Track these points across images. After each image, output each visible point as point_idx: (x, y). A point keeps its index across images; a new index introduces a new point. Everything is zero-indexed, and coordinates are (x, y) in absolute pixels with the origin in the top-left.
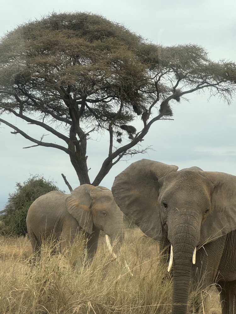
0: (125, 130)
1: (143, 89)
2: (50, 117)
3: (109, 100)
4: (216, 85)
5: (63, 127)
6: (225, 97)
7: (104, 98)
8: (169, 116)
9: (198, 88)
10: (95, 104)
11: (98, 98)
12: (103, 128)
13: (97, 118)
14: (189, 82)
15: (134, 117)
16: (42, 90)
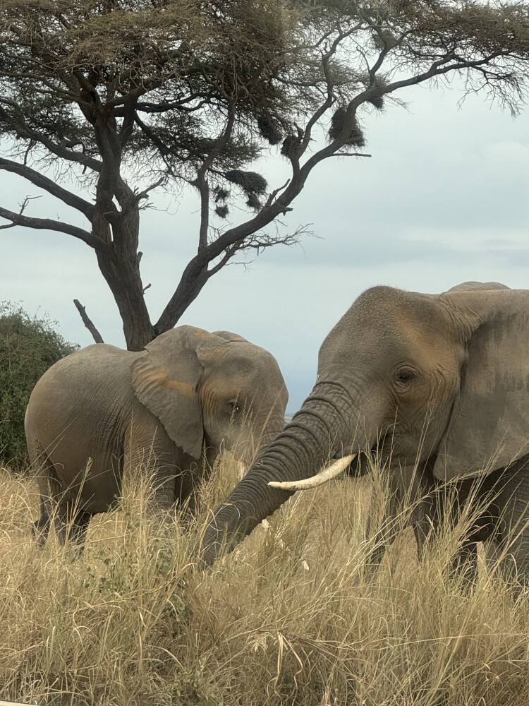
0: (237, 183)
1: (287, 76)
2: (41, 150)
3: (197, 105)
4: (481, 63)
5: (74, 177)
6: (504, 95)
7: (182, 99)
8: (356, 146)
9: (434, 72)
10: (159, 116)
11: (167, 99)
12: (178, 179)
13: (163, 152)
14: (409, 55)
15: (261, 148)
16: (18, 77)
